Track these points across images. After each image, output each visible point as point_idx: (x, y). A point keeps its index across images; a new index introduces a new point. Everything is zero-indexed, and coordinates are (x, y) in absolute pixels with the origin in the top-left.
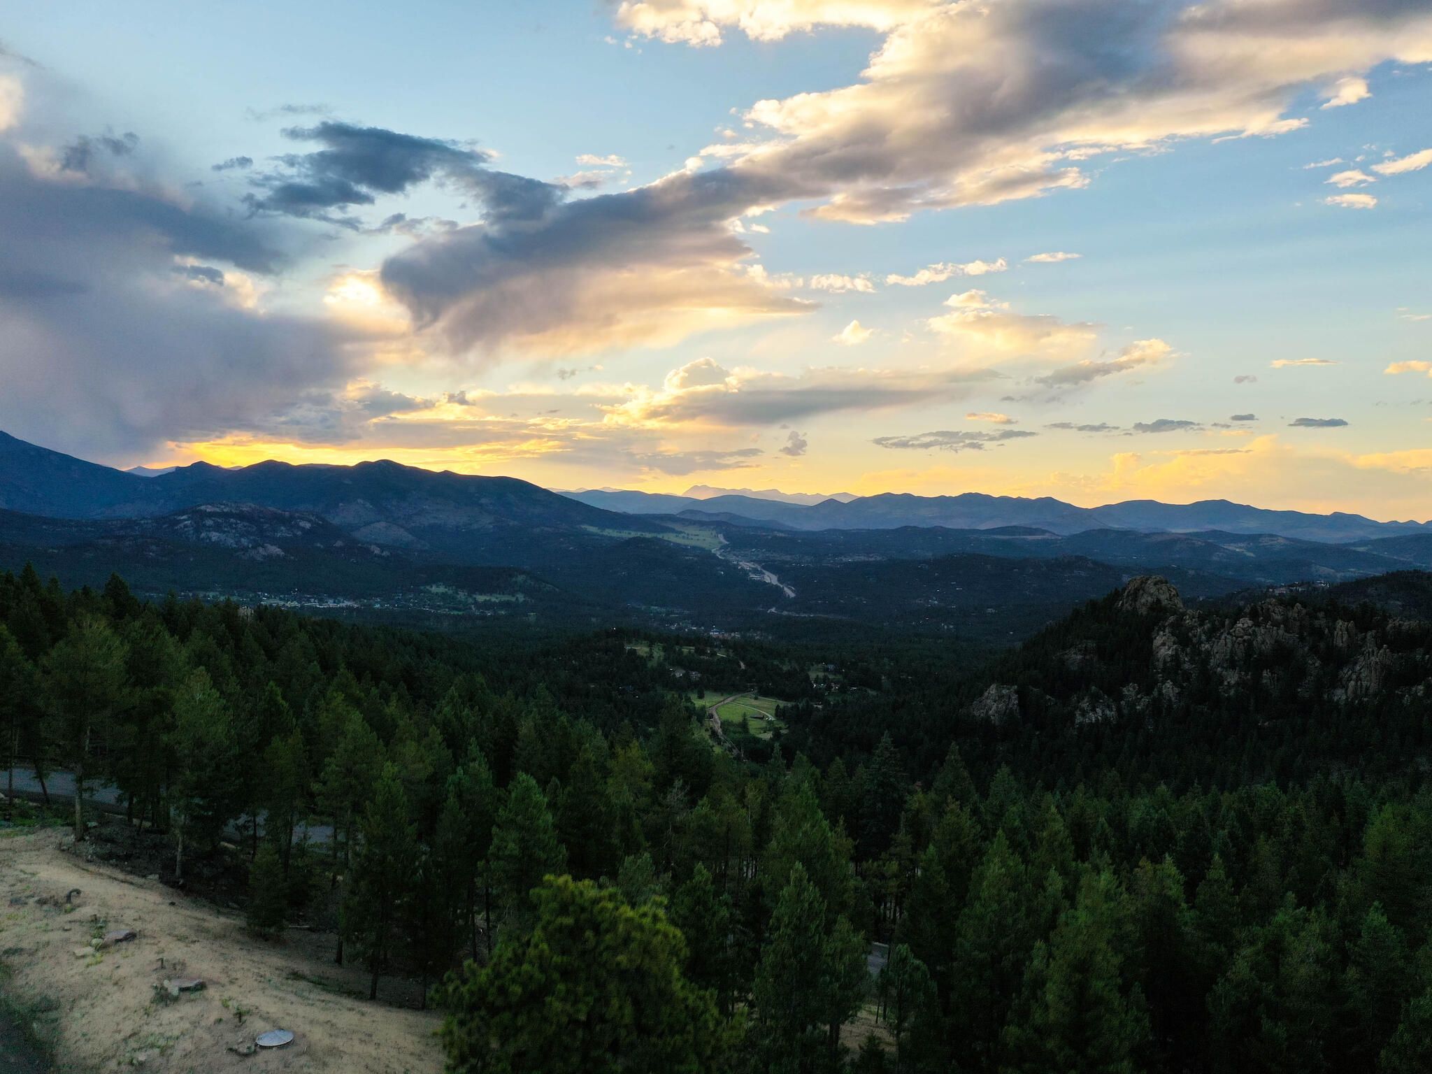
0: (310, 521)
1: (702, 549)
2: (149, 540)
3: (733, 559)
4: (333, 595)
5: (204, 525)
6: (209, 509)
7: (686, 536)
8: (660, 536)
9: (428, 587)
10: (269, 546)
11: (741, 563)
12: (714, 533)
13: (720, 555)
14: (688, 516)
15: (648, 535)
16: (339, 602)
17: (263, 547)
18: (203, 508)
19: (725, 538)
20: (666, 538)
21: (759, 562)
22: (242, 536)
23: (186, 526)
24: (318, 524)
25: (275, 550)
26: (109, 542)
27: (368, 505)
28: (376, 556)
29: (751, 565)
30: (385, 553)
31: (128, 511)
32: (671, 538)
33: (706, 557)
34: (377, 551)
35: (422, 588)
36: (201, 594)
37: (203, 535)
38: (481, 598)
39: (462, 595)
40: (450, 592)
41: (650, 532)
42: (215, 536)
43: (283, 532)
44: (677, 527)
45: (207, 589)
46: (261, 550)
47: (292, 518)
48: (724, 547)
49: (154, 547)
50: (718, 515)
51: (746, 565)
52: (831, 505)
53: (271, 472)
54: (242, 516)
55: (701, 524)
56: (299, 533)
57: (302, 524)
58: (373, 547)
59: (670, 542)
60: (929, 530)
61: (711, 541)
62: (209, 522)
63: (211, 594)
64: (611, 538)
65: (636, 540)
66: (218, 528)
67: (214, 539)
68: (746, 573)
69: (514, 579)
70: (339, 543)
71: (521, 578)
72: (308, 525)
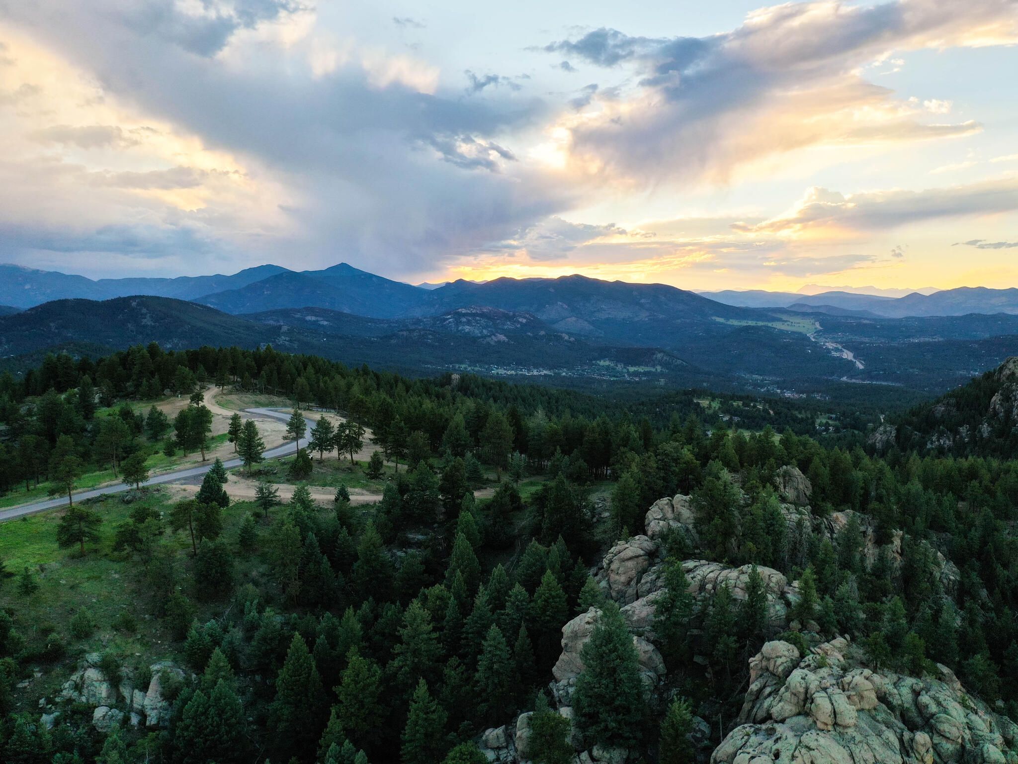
0: (525, 318)
1: (800, 333)
2: (428, 332)
3: (822, 341)
4: (536, 366)
5: (461, 322)
6: (464, 311)
7: (789, 323)
8: (770, 324)
9: (598, 362)
10: (498, 335)
11: (827, 344)
12: (813, 321)
13: (814, 338)
14: (792, 309)
15: (760, 324)
16: (540, 371)
17: (495, 336)
18: (460, 310)
19: (821, 325)
20: (774, 326)
21: (841, 343)
22: (485, 328)
23: (450, 322)
24: (530, 319)
25: (502, 338)
26: (405, 333)
27: (565, 306)
28: (566, 341)
29: (834, 345)
30: (572, 339)
31: (417, 313)
32: (778, 326)
33: (802, 338)
34: (566, 337)
35: (594, 362)
36: (457, 366)
37: (460, 328)
38: (632, 369)
39: (620, 367)
40: (612, 365)
41: (763, 321)
42: (467, 328)
43: (508, 325)
44: (784, 317)
45: (462, 363)
46: (493, 337)
47: (514, 316)
48: (818, 332)
49: (430, 337)
50: (819, 307)
51: (830, 345)
52: (914, 298)
53: (504, 285)
54: (482, 315)
55: (804, 315)
56: (519, 326)
57: (520, 320)
58: (564, 335)
59: (775, 328)
60: (993, 317)
61: (808, 328)
62: (464, 320)
63: (463, 366)
64: (730, 326)
65: (748, 328)
66: (469, 323)
67: (467, 330)
68: (828, 351)
69: (655, 356)
70: (542, 333)
71: (659, 356)
72: (524, 321)
